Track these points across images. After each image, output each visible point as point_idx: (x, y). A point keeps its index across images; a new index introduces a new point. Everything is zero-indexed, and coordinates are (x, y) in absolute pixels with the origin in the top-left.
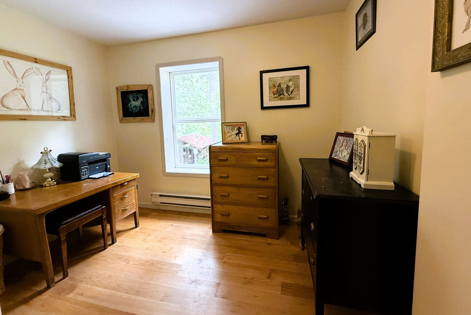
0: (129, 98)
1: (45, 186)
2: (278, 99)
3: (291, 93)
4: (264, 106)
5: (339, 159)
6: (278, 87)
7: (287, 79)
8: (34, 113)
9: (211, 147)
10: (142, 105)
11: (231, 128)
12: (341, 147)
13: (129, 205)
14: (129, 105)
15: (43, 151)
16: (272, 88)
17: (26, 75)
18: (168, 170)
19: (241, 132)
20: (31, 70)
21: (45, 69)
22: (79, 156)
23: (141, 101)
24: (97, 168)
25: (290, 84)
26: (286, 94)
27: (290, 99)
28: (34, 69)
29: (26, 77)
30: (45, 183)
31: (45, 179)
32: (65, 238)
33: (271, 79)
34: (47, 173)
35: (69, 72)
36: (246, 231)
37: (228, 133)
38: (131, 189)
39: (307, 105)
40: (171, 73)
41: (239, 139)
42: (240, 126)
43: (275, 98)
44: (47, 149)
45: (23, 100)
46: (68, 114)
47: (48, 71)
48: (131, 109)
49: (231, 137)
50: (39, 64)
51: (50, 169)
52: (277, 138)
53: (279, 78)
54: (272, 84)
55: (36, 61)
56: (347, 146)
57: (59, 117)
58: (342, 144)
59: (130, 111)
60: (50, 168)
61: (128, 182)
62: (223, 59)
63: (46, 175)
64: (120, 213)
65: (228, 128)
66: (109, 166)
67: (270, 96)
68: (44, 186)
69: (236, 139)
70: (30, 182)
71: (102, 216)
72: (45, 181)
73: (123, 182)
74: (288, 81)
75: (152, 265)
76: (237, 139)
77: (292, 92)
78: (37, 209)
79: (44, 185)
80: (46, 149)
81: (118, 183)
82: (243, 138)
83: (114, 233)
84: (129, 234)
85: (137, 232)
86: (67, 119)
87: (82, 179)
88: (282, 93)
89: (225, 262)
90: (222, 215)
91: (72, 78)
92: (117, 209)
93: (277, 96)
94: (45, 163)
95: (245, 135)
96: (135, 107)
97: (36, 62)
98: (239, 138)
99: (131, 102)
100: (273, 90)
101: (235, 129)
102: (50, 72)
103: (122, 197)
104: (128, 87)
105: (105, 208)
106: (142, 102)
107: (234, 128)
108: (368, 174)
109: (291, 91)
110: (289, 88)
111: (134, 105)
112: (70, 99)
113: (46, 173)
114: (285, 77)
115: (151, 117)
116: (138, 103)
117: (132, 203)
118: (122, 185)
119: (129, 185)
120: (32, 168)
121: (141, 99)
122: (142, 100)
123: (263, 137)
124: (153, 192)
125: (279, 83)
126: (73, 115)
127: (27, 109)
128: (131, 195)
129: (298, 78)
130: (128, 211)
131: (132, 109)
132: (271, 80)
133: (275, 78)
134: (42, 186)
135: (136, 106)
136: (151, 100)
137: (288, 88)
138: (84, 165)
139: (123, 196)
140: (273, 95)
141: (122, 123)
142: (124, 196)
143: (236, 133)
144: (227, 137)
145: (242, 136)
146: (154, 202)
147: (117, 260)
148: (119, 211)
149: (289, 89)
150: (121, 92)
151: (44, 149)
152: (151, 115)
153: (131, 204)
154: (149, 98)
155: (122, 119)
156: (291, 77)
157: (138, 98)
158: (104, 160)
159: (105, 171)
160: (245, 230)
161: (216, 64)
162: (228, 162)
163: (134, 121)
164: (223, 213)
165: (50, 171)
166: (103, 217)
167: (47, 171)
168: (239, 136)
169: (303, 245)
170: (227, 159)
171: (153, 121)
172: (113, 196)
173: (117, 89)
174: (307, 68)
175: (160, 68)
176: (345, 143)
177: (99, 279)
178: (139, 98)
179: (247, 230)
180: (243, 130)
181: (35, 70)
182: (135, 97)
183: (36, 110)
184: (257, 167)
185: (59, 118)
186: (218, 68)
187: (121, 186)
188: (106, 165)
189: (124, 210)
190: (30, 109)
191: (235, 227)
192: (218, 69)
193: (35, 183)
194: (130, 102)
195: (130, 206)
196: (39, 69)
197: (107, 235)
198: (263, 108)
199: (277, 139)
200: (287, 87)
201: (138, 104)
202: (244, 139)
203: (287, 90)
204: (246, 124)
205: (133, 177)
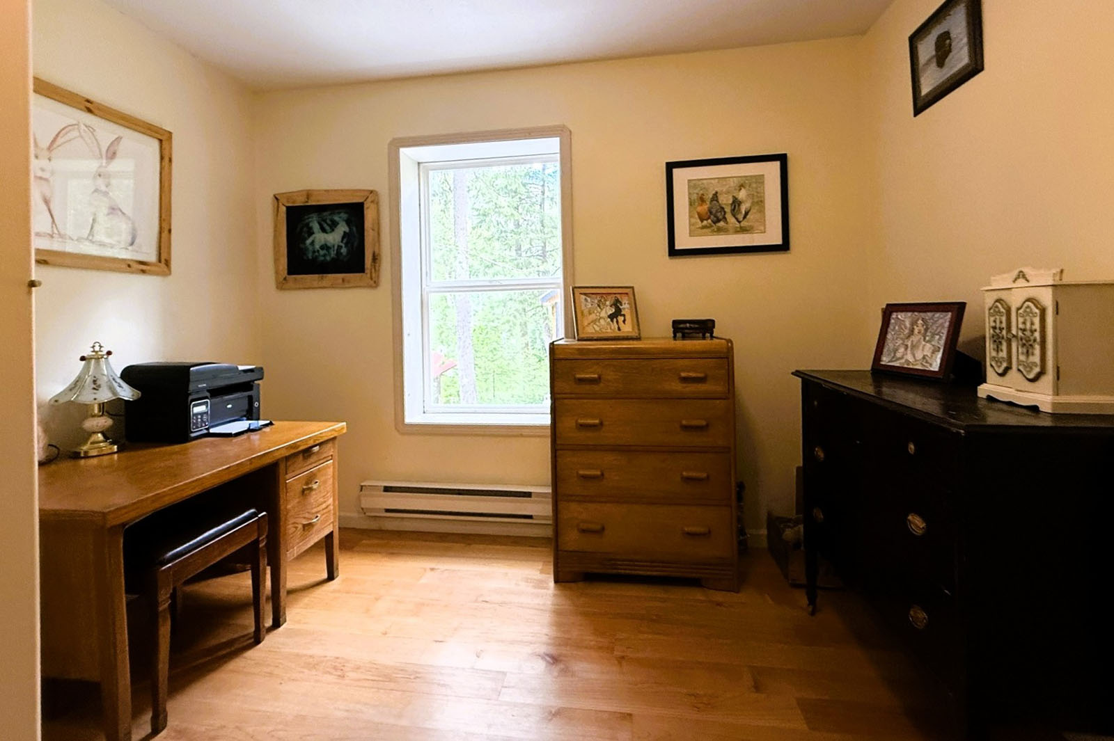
0: (311, 225)
1: (87, 457)
2: (713, 231)
3: (745, 217)
4: (677, 247)
5: (906, 366)
6: (710, 203)
7: (733, 183)
8: (70, 248)
9: (556, 347)
10: (344, 242)
11: (596, 301)
12: (907, 338)
13: (317, 512)
14: (308, 242)
15: (87, 352)
16: (696, 204)
17: (60, 141)
18: (409, 419)
19: (621, 311)
20: (74, 129)
21: (106, 131)
22: (192, 369)
23: (345, 232)
24: (229, 406)
25: (742, 195)
26: (731, 219)
27: (743, 230)
28: (83, 127)
29: (59, 146)
30: (85, 448)
31: (86, 435)
32: (167, 604)
33: (694, 182)
34: (93, 416)
35: (165, 144)
36: (649, 573)
37: (590, 314)
38: (324, 468)
39: (784, 247)
40: (421, 166)
41: (619, 329)
42: (619, 298)
43: (704, 227)
44: (101, 347)
45: (45, 207)
46: (152, 257)
47: (116, 136)
48: (314, 252)
49: (598, 324)
50: (96, 115)
51: (102, 406)
52: (714, 327)
53: (713, 181)
54: (697, 194)
55: (89, 107)
56: (928, 334)
57: (129, 263)
58: (912, 331)
59: (310, 257)
60: (103, 403)
61: (320, 444)
62: (570, 132)
63: (90, 424)
64: (299, 533)
65: (589, 299)
66: (256, 404)
67: (691, 224)
68: (82, 455)
69: (610, 328)
70: (45, 444)
71: (257, 542)
72: (85, 441)
73: (311, 443)
74: (735, 189)
75: (417, 677)
76: (613, 328)
77: (747, 213)
78: (112, 509)
79: (82, 451)
80: (97, 348)
81: (299, 446)
82: (627, 329)
83: (283, 593)
84: (315, 598)
85: (334, 591)
86: (150, 271)
87: (193, 435)
88: (721, 217)
89: (623, 657)
90: (583, 531)
91: (170, 160)
92: (292, 522)
93: (710, 224)
94: (95, 386)
95: (632, 320)
96: (325, 247)
97: (89, 111)
98: (616, 326)
99: (313, 233)
100: (699, 209)
101: (608, 303)
102: (119, 139)
103: (305, 487)
104: (309, 194)
105: (267, 519)
106: (345, 235)
107: (606, 301)
108: (1058, 378)
109: (744, 212)
110: (739, 205)
111: (323, 243)
112: (161, 217)
113: (91, 419)
114: (728, 179)
115: (371, 272)
116: (334, 238)
117: (327, 507)
118: (307, 452)
119: (322, 453)
120: (56, 401)
121: (342, 228)
122: (347, 229)
123: (676, 324)
124: (365, 479)
125: (714, 192)
126: (163, 262)
127: (53, 233)
128: (325, 482)
129: (759, 183)
130: (315, 528)
131: (317, 254)
132: (695, 185)
133: (705, 181)
134: (76, 456)
135: (329, 245)
136: (373, 230)
137: (737, 205)
138: (200, 396)
139: (307, 484)
140: (699, 221)
141: (285, 289)
142: (310, 486)
143: (611, 315)
144: (589, 324)
145: (624, 321)
146: (366, 509)
147: (306, 670)
148: (296, 528)
149: (739, 209)
150: (288, 208)
151: (93, 347)
152: (371, 269)
153: (323, 509)
154: (368, 224)
155: (285, 279)
156: (744, 179)
157: (334, 225)
158: (247, 386)
159: (245, 416)
160: (648, 571)
161: (552, 145)
162: (602, 385)
163: (321, 284)
164: (584, 526)
165: (101, 414)
166: (259, 545)
167: (93, 410)
168: (617, 322)
169: (812, 601)
170: (600, 378)
171: (375, 284)
172: (286, 483)
173: (277, 199)
174: (782, 159)
175: (402, 150)
176: (920, 325)
177: (270, 728)
178: (338, 224)
179: (651, 571)
180: (626, 307)
181: (84, 130)
182: (326, 223)
183: (75, 238)
184: (681, 398)
185: (129, 266)
186: (558, 155)
187: (303, 456)
188: (250, 400)
189: (308, 527)
190: (59, 234)
191: (619, 563)
192: (559, 159)
193: (55, 447)
194: (311, 233)
195: (323, 514)
196: (94, 130)
197: (264, 598)
198: (673, 252)
199: (715, 330)
200: (734, 202)
201: (334, 240)
202: (631, 330)
203: (734, 210)
204: (634, 292)
205: (333, 432)
